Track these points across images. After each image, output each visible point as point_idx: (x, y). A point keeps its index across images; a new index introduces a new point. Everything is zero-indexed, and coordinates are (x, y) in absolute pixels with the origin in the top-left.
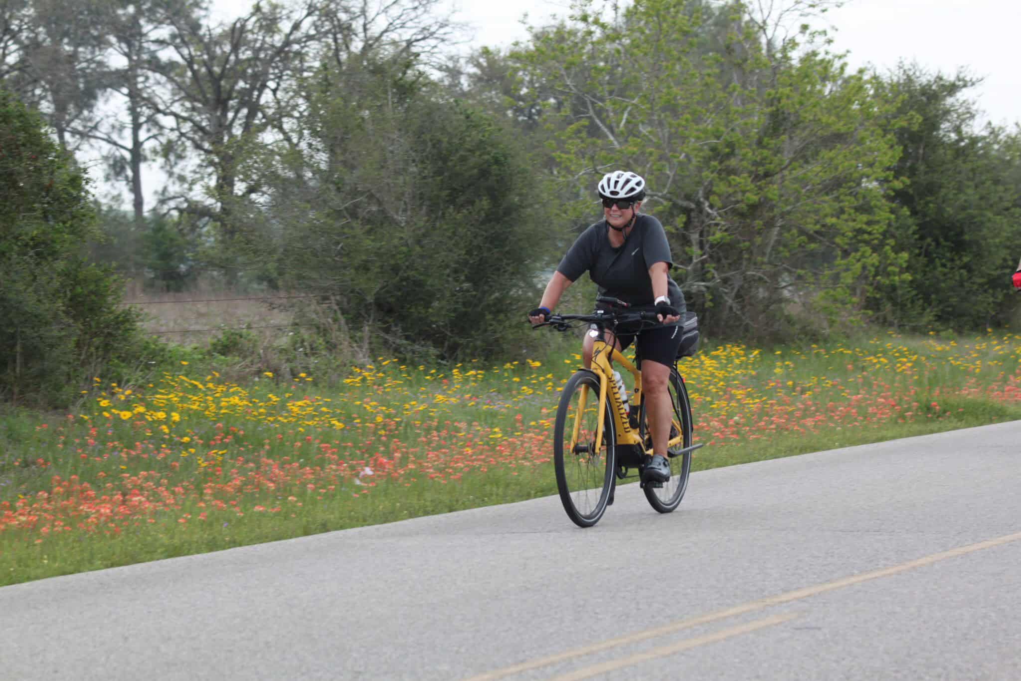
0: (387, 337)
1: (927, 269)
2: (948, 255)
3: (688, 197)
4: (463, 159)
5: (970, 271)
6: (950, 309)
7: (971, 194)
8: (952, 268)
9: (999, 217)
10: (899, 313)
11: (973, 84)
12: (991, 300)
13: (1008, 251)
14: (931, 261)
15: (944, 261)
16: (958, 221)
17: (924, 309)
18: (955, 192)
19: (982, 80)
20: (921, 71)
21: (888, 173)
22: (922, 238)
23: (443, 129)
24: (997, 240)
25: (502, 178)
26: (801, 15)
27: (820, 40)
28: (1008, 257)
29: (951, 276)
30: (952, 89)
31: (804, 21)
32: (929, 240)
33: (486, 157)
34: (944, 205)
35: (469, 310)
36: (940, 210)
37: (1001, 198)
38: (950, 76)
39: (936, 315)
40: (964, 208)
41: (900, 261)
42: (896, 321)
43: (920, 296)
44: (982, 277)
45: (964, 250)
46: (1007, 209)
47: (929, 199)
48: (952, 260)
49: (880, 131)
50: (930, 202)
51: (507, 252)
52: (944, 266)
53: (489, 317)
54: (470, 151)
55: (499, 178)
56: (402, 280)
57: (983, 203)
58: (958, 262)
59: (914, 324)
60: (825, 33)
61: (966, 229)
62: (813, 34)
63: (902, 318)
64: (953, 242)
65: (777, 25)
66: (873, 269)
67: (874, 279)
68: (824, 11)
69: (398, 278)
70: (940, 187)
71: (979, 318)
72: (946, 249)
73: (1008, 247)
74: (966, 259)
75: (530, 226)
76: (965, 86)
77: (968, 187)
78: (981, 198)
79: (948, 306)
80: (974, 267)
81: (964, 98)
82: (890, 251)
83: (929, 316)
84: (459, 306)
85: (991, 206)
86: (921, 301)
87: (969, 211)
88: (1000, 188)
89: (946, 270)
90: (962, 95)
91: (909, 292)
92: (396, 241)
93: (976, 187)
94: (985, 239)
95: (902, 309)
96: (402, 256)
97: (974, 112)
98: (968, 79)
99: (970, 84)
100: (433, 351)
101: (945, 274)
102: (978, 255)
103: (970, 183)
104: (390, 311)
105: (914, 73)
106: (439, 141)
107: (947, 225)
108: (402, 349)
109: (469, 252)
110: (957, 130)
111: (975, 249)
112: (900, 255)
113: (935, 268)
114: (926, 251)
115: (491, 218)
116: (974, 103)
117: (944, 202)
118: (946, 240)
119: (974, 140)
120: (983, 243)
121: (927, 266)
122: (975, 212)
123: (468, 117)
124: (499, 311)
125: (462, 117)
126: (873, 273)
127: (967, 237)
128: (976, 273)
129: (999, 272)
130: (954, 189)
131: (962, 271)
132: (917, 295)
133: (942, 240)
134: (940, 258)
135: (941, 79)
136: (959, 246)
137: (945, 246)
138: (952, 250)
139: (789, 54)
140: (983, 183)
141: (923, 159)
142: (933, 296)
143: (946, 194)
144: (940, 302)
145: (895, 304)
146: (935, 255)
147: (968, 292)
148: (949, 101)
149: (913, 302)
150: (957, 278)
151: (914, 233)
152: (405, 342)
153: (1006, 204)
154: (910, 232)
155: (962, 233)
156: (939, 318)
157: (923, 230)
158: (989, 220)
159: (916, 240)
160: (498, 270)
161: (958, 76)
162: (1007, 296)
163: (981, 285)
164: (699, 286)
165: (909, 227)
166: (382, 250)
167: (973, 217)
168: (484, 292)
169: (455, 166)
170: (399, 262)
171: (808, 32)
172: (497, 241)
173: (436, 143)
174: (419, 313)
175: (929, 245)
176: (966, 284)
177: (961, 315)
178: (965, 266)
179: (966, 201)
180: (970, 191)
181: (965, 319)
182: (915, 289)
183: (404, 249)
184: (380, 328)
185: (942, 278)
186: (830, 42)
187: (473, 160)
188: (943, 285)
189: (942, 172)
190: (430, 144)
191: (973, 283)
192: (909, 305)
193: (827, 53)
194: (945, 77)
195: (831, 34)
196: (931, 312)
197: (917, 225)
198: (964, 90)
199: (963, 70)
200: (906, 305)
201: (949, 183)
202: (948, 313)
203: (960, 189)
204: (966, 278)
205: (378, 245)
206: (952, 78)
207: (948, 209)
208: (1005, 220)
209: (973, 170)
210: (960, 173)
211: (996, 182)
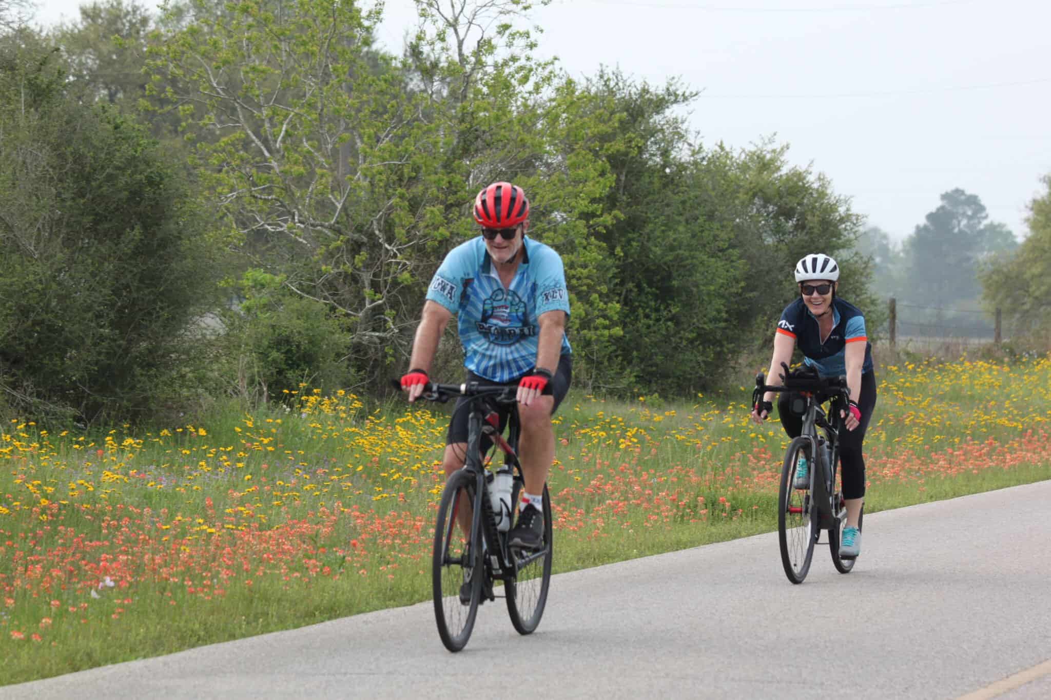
0: (14, 393)
1: (628, 320)
2: (652, 303)
3: (359, 229)
4: (110, 177)
5: (677, 323)
6: (654, 369)
7: (682, 232)
8: (658, 320)
9: (713, 260)
10: (594, 372)
11: (685, 99)
12: (700, 359)
13: (723, 301)
14: (633, 310)
15: (647, 310)
16: (665, 263)
17: (623, 368)
18: (663, 228)
19: (696, 94)
20: (624, 82)
21: (595, 205)
22: (622, 283)
23: (87, 140)
24: (712, 288)
25: (157, 204)
26: (501, 13)
27: (520, 42)
28: (722, 307)
29: (655, 328)
30: (660, 104)
31: (505, 19)
32: (630, 285)
33: (138, 177)
34: (650, 244)
35: (114, 362)
36: (644, 250)
37: (715, 237)
38: (657, 87)
39: (636, 376)
40: (672, 248)
41: (610, 313)
42: (590, 383)
43: (619, 352)
44: (692, 331)
45: (673, 299)
46: (722, 250)
47: (630, 235)
48: (657, 310)
49: (590, 156)
50: (633, 239)
51: (162, 294)
52: (647, 316)
53: (138, 371)
54: (118, 168)
55: (153, 203)
56: (35, 323)
57: (694, 242)
58: (665, 313)
59: (611, 386)
60: (527, 35)
61: (675, 274)
62: (513, 36)
63: (596, 380)
64: (657, 288)
65: (470, 23)
66: (578, 321)
67: (578, 333)
68: (525, 8)
69: (30, 323)
70: (645, 222)
71: (685, 379)
72: (650, 297)
73: (723, 297)
74: (675, 310)
75: (189, 262)
76: (676, 101)
77: (679, 222)
78: (694, 236)
79: (651, 366)
80: (683, 319)
81: (674, 116)
82: (598, 301)
83: (629, 378)
84: (102, 357)
85: (705, 246)
86: (620, 358)
87: (681, 252)
88: (716, 225)
89: (651, 322)
90: (673, 111)
91: (606, 347)
92: (31, 278)
93: (687, 221)
94: (697, 286)
95: (597, 368)
96: (36, 295)
97: (683, 132)
98: (680, 92)
99: (680, 98)
100: (70, 411)
101: (649, 327)
102: (688, 305)
103: (682, 219)
104: (17, 362)
105: (617, 84)
106: (82, 156)
107: (653, 268)
108: (33, 409)
109: (116, 292)
110: (665, 153)
111: (684, 298)
112: (610, 305)
113: (637, 319)
114: (626, 297)
115: (142, 250)
116: (683, 122)
117: (649, 239)
118: (650, 286)
119: (682, 167)
120: (695, 290)
121: (627, 316)
122: (687, 254)
123: (116, 127)
124: (150, 366)
125: (109, 127)
126: (577, 326)
127: (675, 283)
128: (685, 326)
129: (711, 326)
130: (662, 225)
131: (669, 323)
132: (615, 351)
133: (645, 285)
134: (643, 307)
135: (648, 92)
136: (665, 294)
137: (648, 293)
138: (656, 297)
139: (484, 59)
140: (696, 218)
141: (625, 187)
142: (635, 353)
143: (652, 231)
144: (642, 360)
145: (589, 360)
146: (637, 304)
147: (675, 348)
148: (657, 118)
149: (610, 359)
150: (664, 333)
151: (614, 277)
152: (36, 400)
153: (721, 244)
154: (610, 275)
155: (669, 277)
156: (640, 379)
157: (625, 272)
158: (702, 263)
159: (616, 284)
160: (150, 314)
161: (668, 89)
162: (719, 355)
163: (691, 342)
164: (371, 336)
165: (608, 269)
166: (15, 288)
167: (682, 260)
168: (130, 341)
169: (100, 187)
170: (31, 302)
171: (507, 32)
172: (150, 279)
173: (78, 158)
174: (55, 365)
175: (631, 291)
176: (673, 339)
177: (667, 376)
178: (674, 318)
179: (675, 240)
180: (681, 228)
181: (670, 381)
182: (613, 344)
183: (39, 287)
184: (6, 383)
185: (644, 331)
186: (532, 46)
187: (122, 180)
188: (647, 339)
189: (648, 204)
190: (70, 160)
191: (681, 338)
192: (606, 363)
193: (528, 59)
194: (652, 90)
195: (534, 36)
196: (631, 373)
197: (617, 267)
198: (675, 105)
199: (673, 82)
200: (602, 363)
201: (656, 218)
202: (652, 374)
203: (669, 225)
204: (672, 332)
205: (8, 281)
206: (661, 91)
207: (653, 248)
208: (719, 264)
209: (683, 202)
210: (668, 205)
211: (711, 217)
